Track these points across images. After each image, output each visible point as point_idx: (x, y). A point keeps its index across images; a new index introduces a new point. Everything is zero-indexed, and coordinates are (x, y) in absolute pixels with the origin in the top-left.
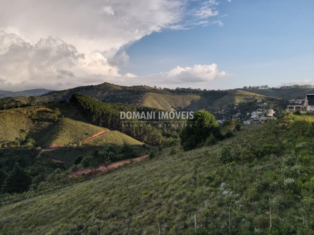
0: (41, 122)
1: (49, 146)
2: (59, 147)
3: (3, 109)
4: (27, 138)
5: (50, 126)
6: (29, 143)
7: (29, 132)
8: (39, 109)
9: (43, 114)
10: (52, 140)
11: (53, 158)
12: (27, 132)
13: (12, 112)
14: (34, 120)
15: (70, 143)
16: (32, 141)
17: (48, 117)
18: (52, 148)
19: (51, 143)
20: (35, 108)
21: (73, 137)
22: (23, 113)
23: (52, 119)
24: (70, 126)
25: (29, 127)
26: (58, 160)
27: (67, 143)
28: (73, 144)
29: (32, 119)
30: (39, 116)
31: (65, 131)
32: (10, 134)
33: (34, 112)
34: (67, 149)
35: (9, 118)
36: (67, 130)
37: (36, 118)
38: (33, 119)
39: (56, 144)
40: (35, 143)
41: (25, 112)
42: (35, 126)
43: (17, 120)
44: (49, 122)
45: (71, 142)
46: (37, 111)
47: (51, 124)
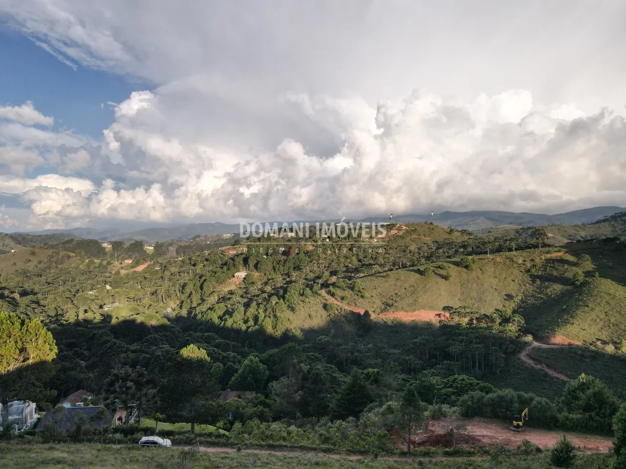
0: (547, 284)
1: (548, 337)
2: (570, 344)
3: (486, 253)
4: (514, 312)
5: (563, 294)
6: (511, 324)
7: (522, 300)
8: (549, 256)
9: (553, 267)
10: (558, 326)
11: (548, 366)
12: (518, 299)
13: (498, 259)
14: (534, 278)
15: (598, 340)
16: (518, 320)
17: (563, 274)
18: (554, 344)
19: (553, 331)
20: (541, 253)
21: (609, 326)
22: (517, 263)
23: (570, 280)
24: (607, 298)
25: (522, 291)
26: (559, 372)
27: (590, 338)
28: (604, 343)
29: (531, 276)
30: (545, 270)
31: (592, 310)
32: (487, 300)
33: (538, 261)
34: (587, 354)
35: (490, 270)
36: (598, 309)
37: (540, 273)
38: (534, 275)
39: (564, 335)
40: (525, 325)
41: (520, 261)
42: (533, 291)
43: (504, 276)
44: (563, 284)
45: (604, 338)
46: (543, 259)
47: (567, 290)
